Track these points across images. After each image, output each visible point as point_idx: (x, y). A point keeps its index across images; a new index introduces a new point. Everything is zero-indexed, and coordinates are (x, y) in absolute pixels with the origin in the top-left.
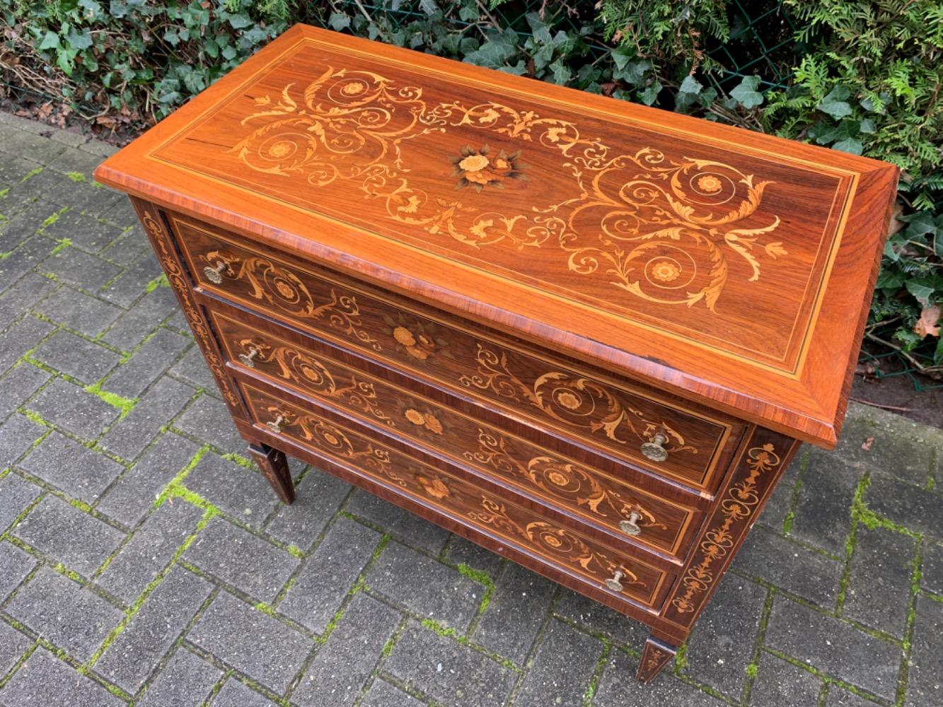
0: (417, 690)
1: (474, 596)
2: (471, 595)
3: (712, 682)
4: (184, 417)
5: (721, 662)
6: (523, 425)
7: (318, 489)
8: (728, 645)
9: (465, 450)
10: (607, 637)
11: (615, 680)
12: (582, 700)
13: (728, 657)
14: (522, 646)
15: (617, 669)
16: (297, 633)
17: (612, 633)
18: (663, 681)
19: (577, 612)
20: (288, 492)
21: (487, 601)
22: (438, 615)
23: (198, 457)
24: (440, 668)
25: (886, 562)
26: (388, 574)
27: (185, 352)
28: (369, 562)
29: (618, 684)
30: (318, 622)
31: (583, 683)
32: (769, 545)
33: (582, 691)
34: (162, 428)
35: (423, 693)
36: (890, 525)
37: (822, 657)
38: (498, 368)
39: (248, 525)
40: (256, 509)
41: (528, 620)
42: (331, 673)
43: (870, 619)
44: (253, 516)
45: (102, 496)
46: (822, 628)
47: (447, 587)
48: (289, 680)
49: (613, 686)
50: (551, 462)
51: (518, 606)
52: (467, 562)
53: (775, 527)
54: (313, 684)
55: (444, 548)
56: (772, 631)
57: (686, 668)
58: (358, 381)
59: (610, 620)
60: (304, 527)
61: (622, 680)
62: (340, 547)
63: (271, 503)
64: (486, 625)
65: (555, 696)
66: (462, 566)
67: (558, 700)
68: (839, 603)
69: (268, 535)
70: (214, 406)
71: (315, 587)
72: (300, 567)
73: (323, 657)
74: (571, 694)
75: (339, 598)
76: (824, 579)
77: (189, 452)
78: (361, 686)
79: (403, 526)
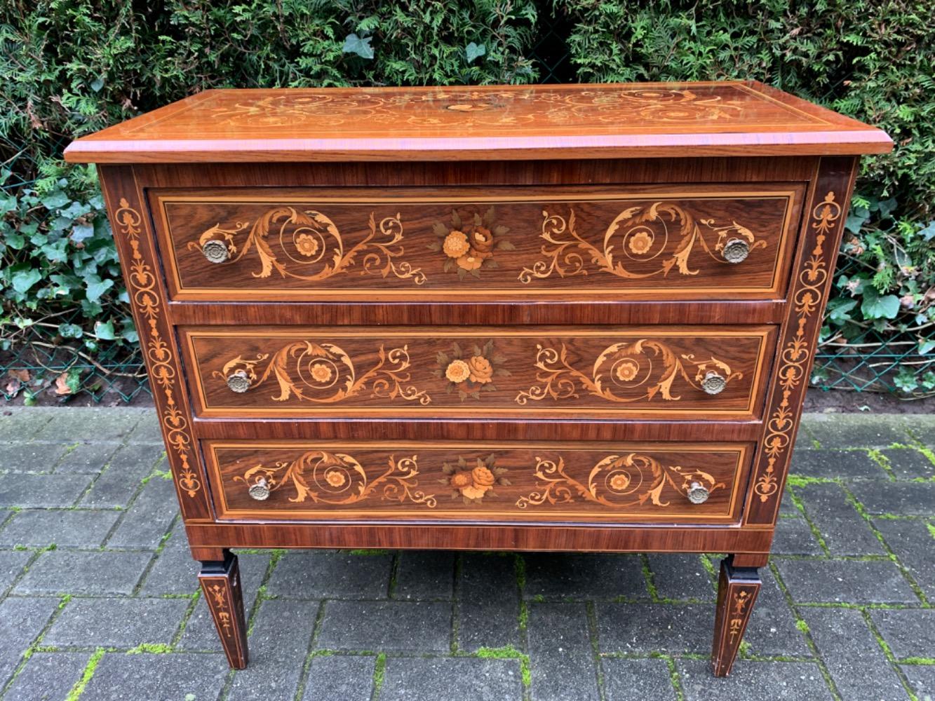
1: (511, 673)
2: (507, 674)
3: (779, 651)
4: (53, 630)
5: (773, 630)
6: (593, 305)
7: (273, 640)
8: (768, 615)
9: (517, 391)
10: (663, 653)
11: (698, 688)
13: (777, 624)
15: (692, 676)
17: (666, 647)
18: (739, 669)
19: (622, 643)
20: (239, 656)
21: (528, 672)
23: (92, 665)
25: (831, 506)
26: (403, 692)
27: (28, 565)
28: (374, 690)
29: (703, 690)
34: (26, 653)
36: (813, 480)
37: (844, 592)
38: (566, 236)
40: (201, 690)
41: (577, 670)
43: (854, 550)
44: (200, 699)
46: (827, 571)
47: (477, 677)
49: (700, 693)
50: (620, 348)
51: (561, 663)
52: (484, 645)
55: (451, 643)
56: (792, 589)
57: (749, 648)
58: (387, 350)
59: (656, 637)
60: (273, 685)
61: (704, 684)
62: (330, 687)
63: (219, 676)
64: (540, 695)
66: (482, 652)
68: (823, 548)
70: (93, 606)
76: (800, 534)
77: (76, 665)
79: (394, 638)
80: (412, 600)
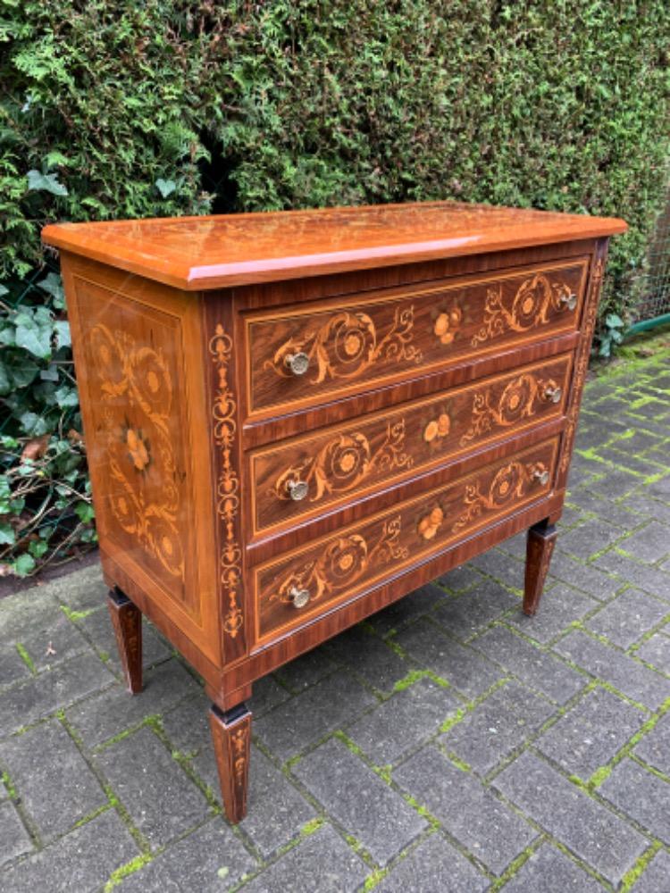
0: (510, 754)
1: (431, 686)
2: (429, 688)
10: (494, 621)
12: (541, 651)
14: (487, 670)
15: (521, 624)
16: (420, 849)
17: (491, 618)
19: (468, 629)
21: (440, 679)
22: (442, 717)
24: (493, 730)
26: (381, 744)
28: (359, 757)
29: (533, 628)
30: (413, 821)
31: (528, 645)
33: (534, 648)
35: (514, 750)
39: (244, 877)
40: (224, 860)
42: (476, 825)
44: (234, 865)
47: (415, 702)
48: (474, 870)
51: (451, 661)
52: (395, 681)
54: (485, 845)
55: (373, 694)
58: (392, 426)
59: (481, 615)
61: (530, 624)
62: (329, 778)
63: (227, 840)
64: (463, 686)
65: (535, 664)
66: (399, 685)
69: (273, 854)
71: (368, 816)
72: (336, 825)
73: (455, 828)
75: (391, 794)
78: (495, 799)
79: (333, 717)
80: (311, 686)
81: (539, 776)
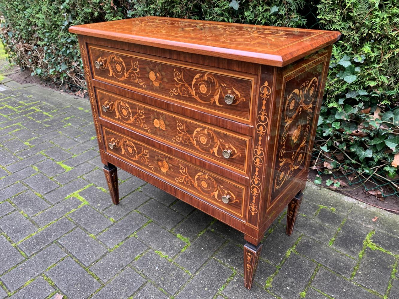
0: (144, 274)
1: (180, 246)
2: (179, 245)
3: (282, 295)
4: (88, 174)
5: (288, 288)
7: (129, 202)
8: (293, 282)
9: (172, 136)
10: (236, 270)
11: (235, 286)
12: (217, 291)
13: (292, 287)
14: (196, 266)
15: (237, 282)
16: (102, 246)
17: (238, 268)
18: (258, 290)
19: (224, 258)
20: (117, 201)
21: (185, 249)
22: (163, 250)
23: (88, 186)
24: (157, 268)
25: (379, 263)
26: (147, 233)
27: (97, 157)
28: (141, 228)
29: (236, 288)
30: (112, 244)
31: (220, 285)
32: (321, 249)
33: (219, 287)
34: (78, 177)
35: (146, 276)
36: (384, 250)
37: (340, 295)
38: (180, 80)
39: (97, 209)
40: (103, 204)
41: (201, 257)
42: (110, 262)
43: (367, 284)
44: (100, 207)
45: (48, 193)
46: (342, 284)
47: (170, 241)
48: (92, 261)
49: (234, 288)
50: (200, 130)
51: (198, 252)
52: (181, 234)
53: (325, 243)
54: (101, 265)
55: (173, 228)
56: (316, 280)
57: (270, 287)
58: (139, 109)
59: (238, 264)
60: (119, 213)
61: (238, 286)
62: (130, 221)
63: (109, 204)
64: (182, 256)
65: (205, 287)
66: (179, 235)
67: (206, 289)
68: (352, 276)
69: (104, 213)
70: (100, 173)
71: (115, 232)
72: (112, 225)
73: (109, 256)
74: (213, 288)
75: (123, 238)
76: (346, 265)
77: (85, 185)
78: (121, 269)
79: (158, 218)
80: (175, 211)
81: (132, 284)
